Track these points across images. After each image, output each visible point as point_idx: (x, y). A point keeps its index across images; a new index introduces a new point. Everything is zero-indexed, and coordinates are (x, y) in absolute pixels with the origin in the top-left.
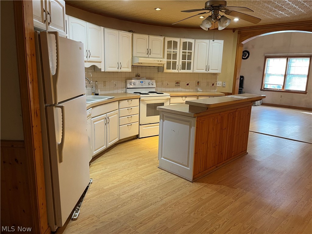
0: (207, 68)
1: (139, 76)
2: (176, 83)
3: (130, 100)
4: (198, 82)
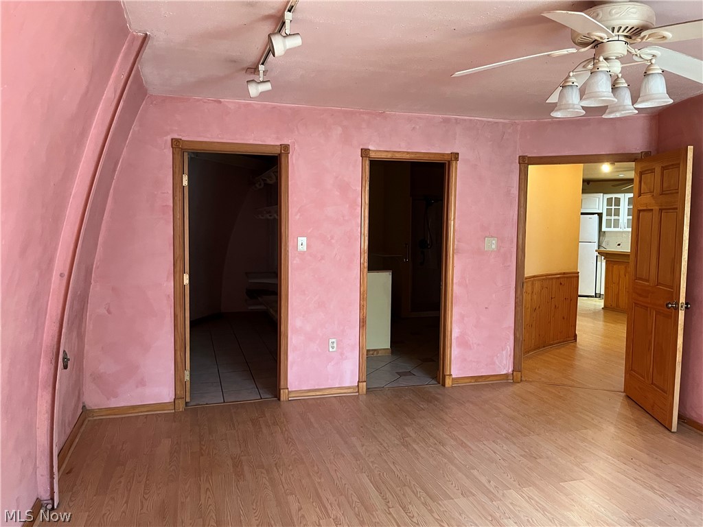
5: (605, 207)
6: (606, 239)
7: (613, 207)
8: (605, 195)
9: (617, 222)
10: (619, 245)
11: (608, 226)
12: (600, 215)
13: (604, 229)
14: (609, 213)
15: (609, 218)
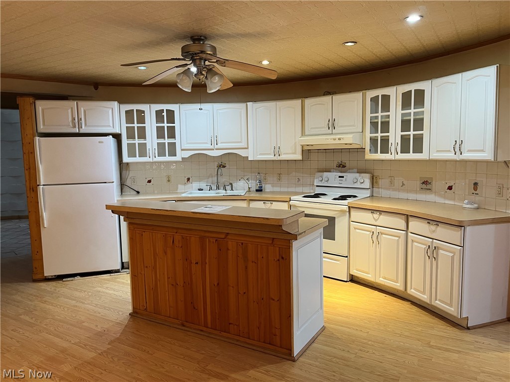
0: (458, 146)
1: (344, 167)
2: (423, 183)
3: (269, 202)
4: (476, 184)
5: (125, 125)
6: (131, 174)
7: (136, 125)
8: (122, 106)
9: (143, 147)
10: (149, 181)
11: (132, 154)
12: (117, 137)
13: (126, 159)
14: (130, 135)
15: (131, 141)
